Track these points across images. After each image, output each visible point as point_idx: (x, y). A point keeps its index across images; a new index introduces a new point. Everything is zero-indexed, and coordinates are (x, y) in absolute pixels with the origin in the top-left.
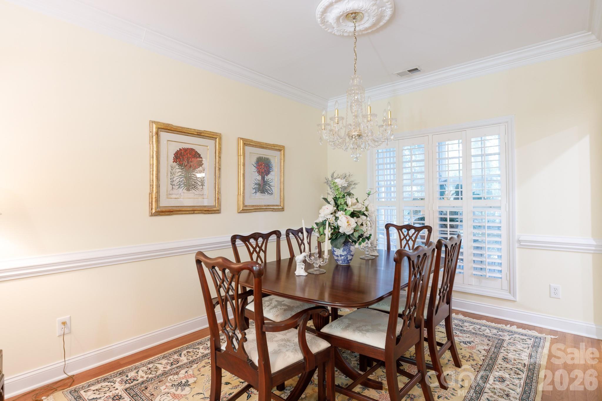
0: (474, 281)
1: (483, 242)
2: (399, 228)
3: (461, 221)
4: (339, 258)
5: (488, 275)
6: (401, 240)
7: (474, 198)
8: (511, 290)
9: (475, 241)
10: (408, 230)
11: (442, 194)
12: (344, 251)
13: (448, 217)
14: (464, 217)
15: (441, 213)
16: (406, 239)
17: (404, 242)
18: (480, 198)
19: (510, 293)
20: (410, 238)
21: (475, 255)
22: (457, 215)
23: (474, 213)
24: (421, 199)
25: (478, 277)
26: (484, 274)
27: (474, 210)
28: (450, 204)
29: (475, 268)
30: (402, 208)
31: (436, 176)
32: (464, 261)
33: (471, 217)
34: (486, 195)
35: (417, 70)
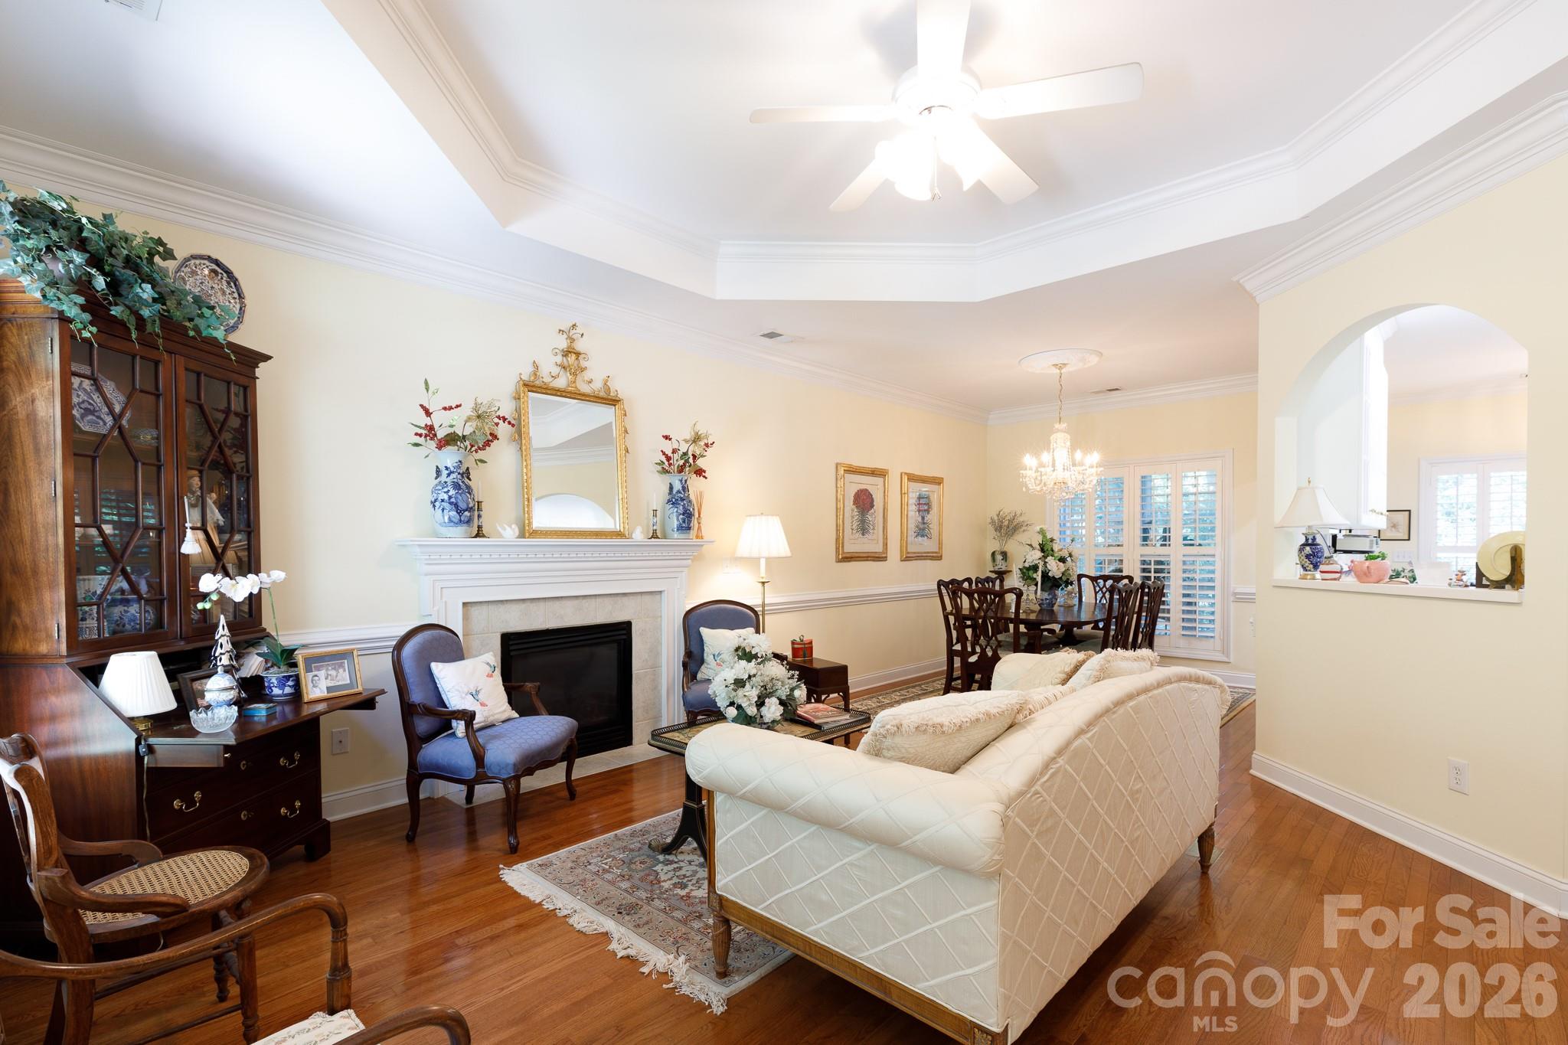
0: (1182, 642)
1: (1194, 596)
2: (1094, 579)
3: (1169, 573)
4: (1045, 602)
5: (1198, 634)
6: (1096, 593)
7: (1185, 545)
8: (1225, 650)
9: (1185, 595)
10: (1105, 581)
11: (1145, 539)
12: (1049, 595)
13: (1153, 567)
14: (1172, 567)
15: (1144, 562)
16: (1102, 592)
17: (1099, 595)
18: (1192, 545)
19: (1223, 653)
21: (1184, 612)
22: (1164, 564)
23: (1184, 563)
24: (1118, 546)
25: (1187, 637)
26: (1195, 633)
27: (1184, 559)
28: (1155, 551)
29: (1184, 628)
30: (1094, 557)
31: (1138, 516)
32: (1171, 619)
33: (1181, 566)
34: (1198, 541)
35: (1117, 389)
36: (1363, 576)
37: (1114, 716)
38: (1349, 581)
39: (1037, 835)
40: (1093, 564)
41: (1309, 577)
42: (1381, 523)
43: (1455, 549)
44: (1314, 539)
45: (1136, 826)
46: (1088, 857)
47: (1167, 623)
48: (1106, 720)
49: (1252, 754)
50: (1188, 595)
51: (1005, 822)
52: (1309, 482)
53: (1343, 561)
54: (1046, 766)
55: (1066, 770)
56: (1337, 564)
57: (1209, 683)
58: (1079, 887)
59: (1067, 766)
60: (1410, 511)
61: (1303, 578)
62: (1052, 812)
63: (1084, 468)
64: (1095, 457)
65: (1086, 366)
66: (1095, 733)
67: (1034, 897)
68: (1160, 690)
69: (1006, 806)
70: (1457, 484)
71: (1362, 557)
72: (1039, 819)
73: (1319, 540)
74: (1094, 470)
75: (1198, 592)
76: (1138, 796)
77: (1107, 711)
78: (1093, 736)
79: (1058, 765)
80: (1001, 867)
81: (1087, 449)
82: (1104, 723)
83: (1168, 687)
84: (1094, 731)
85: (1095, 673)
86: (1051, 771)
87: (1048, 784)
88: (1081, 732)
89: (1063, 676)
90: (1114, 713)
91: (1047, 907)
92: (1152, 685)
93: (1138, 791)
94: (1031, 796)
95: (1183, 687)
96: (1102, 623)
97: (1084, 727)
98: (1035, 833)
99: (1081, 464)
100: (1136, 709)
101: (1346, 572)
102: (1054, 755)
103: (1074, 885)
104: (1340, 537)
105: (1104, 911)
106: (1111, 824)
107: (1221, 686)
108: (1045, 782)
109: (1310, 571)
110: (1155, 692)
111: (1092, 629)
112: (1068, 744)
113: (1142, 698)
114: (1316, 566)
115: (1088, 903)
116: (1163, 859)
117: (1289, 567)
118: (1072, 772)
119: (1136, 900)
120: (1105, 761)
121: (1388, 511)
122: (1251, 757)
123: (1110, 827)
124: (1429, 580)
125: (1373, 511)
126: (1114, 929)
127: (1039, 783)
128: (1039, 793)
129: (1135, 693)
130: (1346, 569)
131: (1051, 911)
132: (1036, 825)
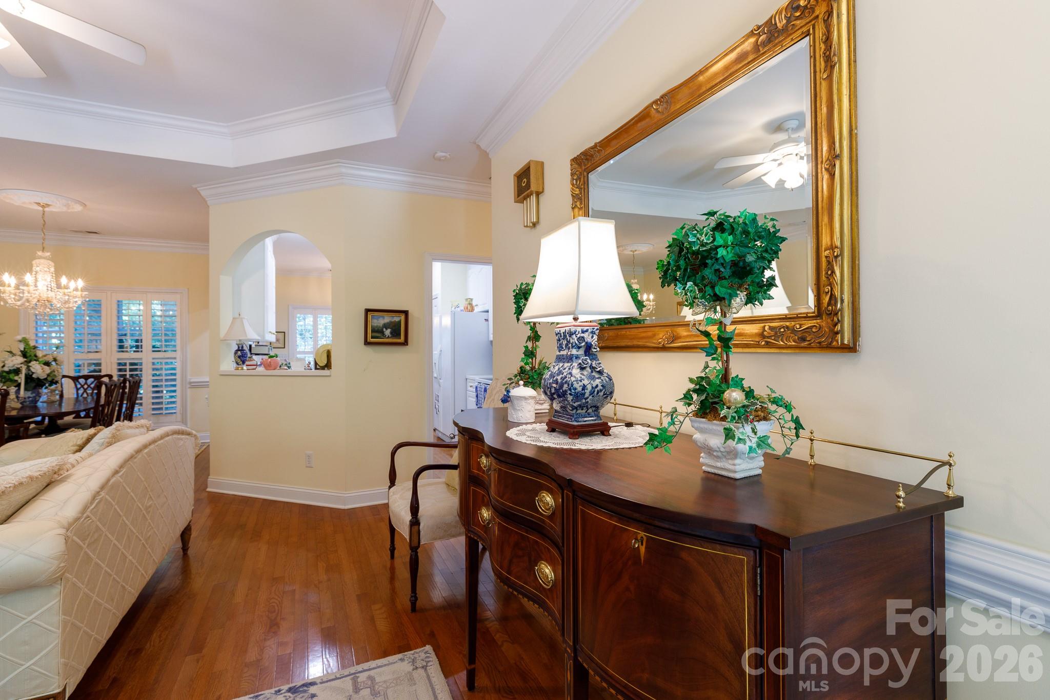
1: (161, 386)
2: (75, 379)
3: (141, 371)
4: (27, 400)
5: (164, 412)
6: (78, 389)
7: (153, 351)
8: (184, 421)
9: (154, 386)
10: (85, 380)
11: (121, 347)
12: (32, 394)
13: (128, 367)
14: (144, 367)
15: (119, 364)
16: (83, 388)
17: (81, 392)
18: (159, 351)
19: (183, 423)
20: (89, 386)
21: (153, 398)
22: (137, 365)
23: (153, 364)
24: (97, 352)
25: (155, 416)
26: (162, 412)
27: (154, 361)
28: (130, 356)
29: (154, 409)
30: (72, 361)
31: (115, 331)
32: (143, 404)
33: (151, 366)
34: (164, 349)
35: (96, 233)
36: (268, 366)
37: (135, 460)
38: (261, 369)
39: (88, 546)
40: (72, 367)
41: (240, 369)
42: (273, 338)
43: (304, 353)
44: (242, 347)
45: (149, 529)
46: (120, 555)
47: (140, 407)
48: (131, 463)
49: (208, 478)
50: (156, 386)
51: (67, 539)
52: (240, 315)
53: (257, 359)
54: (94, 498)
55: (106, 499)
56: (255, 361)
57: (189, 434)
58: (115, 576)
59: (107, 497)
60: (284, 332)
61: (237, 369)
62: (98, 529)
63: (69, 290)
64: (80, 283)
65: (69, 211)
66: (124, 472)
67: (85, 589)
68: (162, 441)
69: (66, 528)
70: (304, 319)
71: (266, 357)
72: (89, 535)
73: (245, 348)
74: (79, 293)
75: (164, 383)
76: (149, 509)
77: (132, 457)
78: (123, 474)
79: (101, 496)
80: (64, 572)
81: (72, 276)
82: (129, 465)
83: (167, 439)
84: (123, 471)
85: (107, 440)
86: (97, 501)
87: (95, 510)
88: (116, 472)
89: (76, 448)
90: (135, 458)
91: (94, 594)
92: (158, 438)
93: (150, 506)
94: (83, 521)
95: (175, 438)
96: (84, 413)
97: (118, 469)
98: (86, 545)
99: (67, 287)
100: (149, 454)
101: (259, 365)
102: (98, 490)
103: (110, 575)
104: (253, 346)
105: (130, 588)
106: (134, 530)
107: (195, 435)
108: (93, 509)
109: (240, 365)
110: (159, 442)
111: (74, 418)
112: (108, 480)
113: (152, 446)
114: (244, 363)
115: (120, 586)
116: (164, 547)
117: (228, 363)
118: (110, 500)
119: (148, 577)
120: (130, 489)
121: (276, 332)
122: (207, 481)
123: (133, 532)
124: (297, 368)
125: (270, 332)
126: (135, 599)
127: (89, 510)
128: (89, 517)
129: (148, 443)
130: (259, 363)
131: (97, 596)
132: (87, 539)
